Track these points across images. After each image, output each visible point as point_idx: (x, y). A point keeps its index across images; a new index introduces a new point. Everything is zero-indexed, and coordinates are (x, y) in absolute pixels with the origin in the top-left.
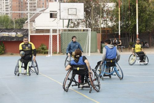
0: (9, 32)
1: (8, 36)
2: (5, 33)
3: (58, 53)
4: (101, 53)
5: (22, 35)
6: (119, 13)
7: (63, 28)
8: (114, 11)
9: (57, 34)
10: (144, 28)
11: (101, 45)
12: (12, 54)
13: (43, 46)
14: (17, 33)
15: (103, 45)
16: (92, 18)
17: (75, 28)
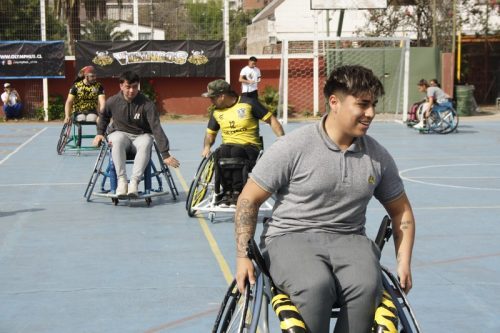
0: (166, 51)
1: (163, 61)
2: (155, 53)
3: (315, 114)
5: (206, 60)
7: (328, 35)
9: (314, 55)
11: (455, 89)
12: (176, 117)
13: (270, 92)
14: (190, 54)
15: (461, 89)
16: (433, 6)
17: (382, 37)
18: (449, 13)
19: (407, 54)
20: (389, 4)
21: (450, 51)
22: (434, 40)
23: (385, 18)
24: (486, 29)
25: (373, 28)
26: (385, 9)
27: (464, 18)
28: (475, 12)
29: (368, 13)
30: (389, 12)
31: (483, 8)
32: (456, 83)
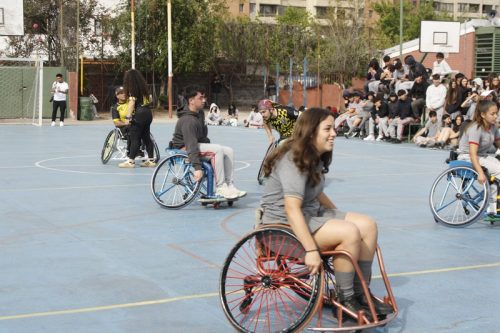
4: (79, 119)
6: (133, 24)
8: (119, 19)
10: (191, 63)
11: (79, 100)
15: (84, 100)
16: (61, 35)
17: (20, 58)
18: (73, 41)
19: (41, 72)
20: (25, 32)
21: (75, 70)
22: (62, 61)
23: (22, 44)
24: (102, 55)
25: (12, 50)
26: (22, 36)
27: (85, 45)
28: (93, 41)
29: (8, 39)
30: (25, 38)
31: (100, 39)
32: (79, 95)
